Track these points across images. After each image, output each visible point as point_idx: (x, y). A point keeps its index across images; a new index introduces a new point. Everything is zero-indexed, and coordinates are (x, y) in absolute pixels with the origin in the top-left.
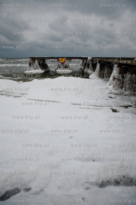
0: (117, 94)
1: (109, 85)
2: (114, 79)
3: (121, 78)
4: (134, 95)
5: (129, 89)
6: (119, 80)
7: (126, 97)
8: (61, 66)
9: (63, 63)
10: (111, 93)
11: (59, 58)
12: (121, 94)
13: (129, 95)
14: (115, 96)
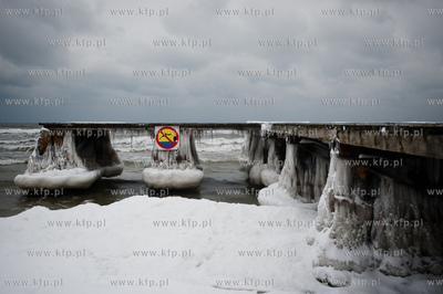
0: (350, 268)
1: (320, 229)
2: (333, 203)
3: (358, 201)
4: (426, 271)
5: (400, 245)
6: (354, 208)
7: (392, 279)
8: (161, 156)
9: (168, 146)
10: (324, 262)
11: (153, 125)
12: (370, 266)
13: (404, 271)
14: (343, 274)
